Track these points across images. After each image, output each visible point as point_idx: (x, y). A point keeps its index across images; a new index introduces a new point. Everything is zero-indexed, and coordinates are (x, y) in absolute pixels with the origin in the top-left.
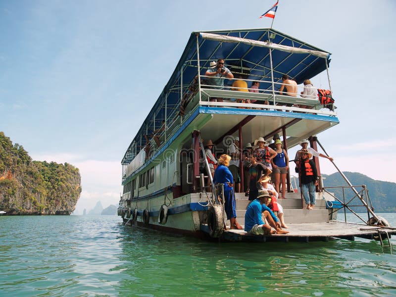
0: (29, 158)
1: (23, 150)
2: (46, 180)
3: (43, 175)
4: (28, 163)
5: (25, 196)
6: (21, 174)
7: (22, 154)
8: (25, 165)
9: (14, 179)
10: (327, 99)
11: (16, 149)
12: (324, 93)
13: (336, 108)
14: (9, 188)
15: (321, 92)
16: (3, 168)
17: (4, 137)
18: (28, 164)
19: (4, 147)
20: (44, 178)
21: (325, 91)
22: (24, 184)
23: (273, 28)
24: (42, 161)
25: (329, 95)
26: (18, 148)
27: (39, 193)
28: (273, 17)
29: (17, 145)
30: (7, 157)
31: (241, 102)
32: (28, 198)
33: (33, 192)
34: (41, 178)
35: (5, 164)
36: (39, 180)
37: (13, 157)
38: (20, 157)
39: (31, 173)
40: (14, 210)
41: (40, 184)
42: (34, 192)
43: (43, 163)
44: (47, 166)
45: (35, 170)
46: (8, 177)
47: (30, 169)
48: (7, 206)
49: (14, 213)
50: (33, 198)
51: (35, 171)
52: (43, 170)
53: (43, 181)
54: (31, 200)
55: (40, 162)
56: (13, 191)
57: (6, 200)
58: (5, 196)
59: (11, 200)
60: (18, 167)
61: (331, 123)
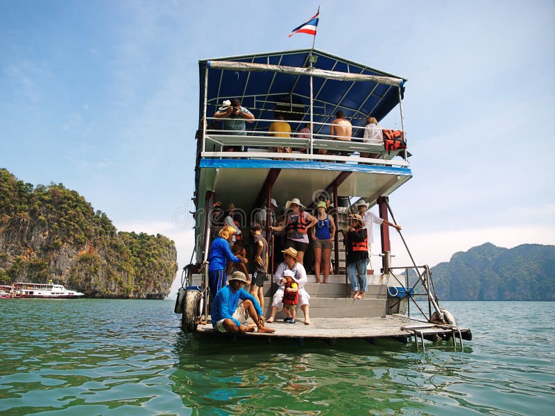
0: (114, 228)
1: (106, 218)
2: (135, 256)
3: (131, 249)
4: (112, 234)
5: (109, 275)
6: (104, 248)
7: (105, 223)
8: (108, 237)
9: (97, 254)
10: (394, 143)
11: (98, 217)
12: (392, 134)
13: (409, 155)
14: (90, 265)
15: (387, 133)
16: (83, 240)
17: (84, 203)
18: (112, 236)
19: (85, 215)
20: (132, 253)
21: (393, 131)
22: (108, 261)
23: (315, 49)
24: (130, 232)
25: (399, 137)
26: (101, 216)
27: (125, 271)
28: (314, 33)
29: (99, 212)
30: (88, 227)
31: (276, 151)
32: (112, 278)
33: (118, 270)
34: (127, 253)
35: (85, 235)
36: (125, 255)
37: (94, 227)
38: (103, 227)
39: (116, 247)
40: (96, 292)
41: (126, 261)
42: (120, 270)
43: (130, 234)
44: (135, 238)
45: (121, 242)
46: (90, 252)
47: (114, 242)
48: (89, 287)
49: (97, 295)
50: (119, 278)
51: (120, 244)
52: (131, 243)
53: (130, 257)
54: (116, 279)
55: (127, 233)
56: (95, 269)
57: (88, 280)
58: (86, 275)
59: (93, 279)
60: (100, 239)
61: (399, 177)
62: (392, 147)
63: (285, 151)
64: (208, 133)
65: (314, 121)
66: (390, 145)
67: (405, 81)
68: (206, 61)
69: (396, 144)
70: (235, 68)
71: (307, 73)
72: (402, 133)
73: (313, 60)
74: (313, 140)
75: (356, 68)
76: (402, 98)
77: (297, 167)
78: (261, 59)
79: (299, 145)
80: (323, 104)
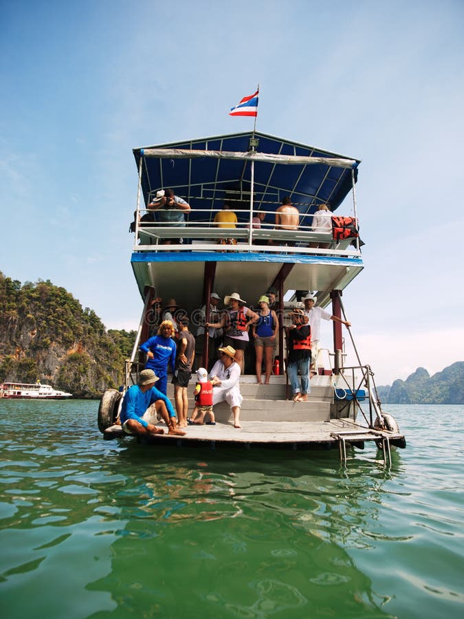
0: (103, 326)
1: (95, 316)
2: (125, 355)
3: (121, 348)
4: (102, 332)
5: (98, 375)
6: (93, 347)
7: (94, 320)
8: (97, 335)
9: (86, 353)
10: (344, 230)
11: (87, 315)
12: (342, 221)
13: (362, 244)
14: (80, 364)
15: (336, 221)
16: (72, 339)
17: (72, 300)
18: (101, 334)
19: (73, 313)
20: (123, 351)
21: (343, 218)
22: (97, 360)
23: (257, 131)
24: (120, 330)
25: (350, 224)
26: (89, 313)
27: (115, 371)
28: (255, 114)
29: (88, 309)
30: (77, 325)
31: (219, 243)
32: (102, 378)
33: (108, 370)
34: (117, 352)
35: (74, 334)
36: (115, 354)
37: (83, 325)
38: (92, 325)
39: (105, 346)
40: (86, 393)
41: (116, 360)
42: (109, 369)
43: (120, 332)
44: (126, 336)
45: (110, 341)
46: (79, 351)
47: (103, 341)
48: (79, 387)
49: (87, 396)
50: (108, 378)
51: (109, 342)
52: (121, 342)
53: (120, 356)
54: (106, 380)
55: (117, 331)
56: (84, 369)
57: (77, 380)
58: (75, 374)
59: (82, 379)
60: (89, 337)
61: (348, 269)
62: (341, 235)
63: (228, 243)
64: (142, 225)
65: (254, 209)
66: (339, 233)
67: (358, 162)
68: (139, 150)
69: (347, 233)
70: (170, 155)
71: (248, 157)
72: (354, 220)
73: (254, 143)
74: (252, 230)
75: (303, 151)
76: (356, 181)
77: (232, 260)
78: (199, 145)
79: (241, 236)
80: (276, 191)
